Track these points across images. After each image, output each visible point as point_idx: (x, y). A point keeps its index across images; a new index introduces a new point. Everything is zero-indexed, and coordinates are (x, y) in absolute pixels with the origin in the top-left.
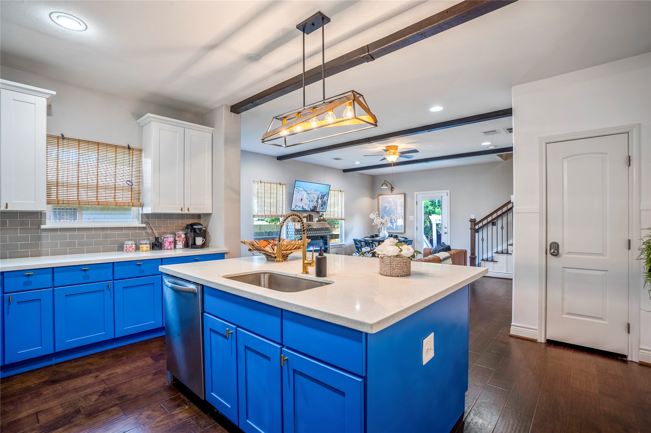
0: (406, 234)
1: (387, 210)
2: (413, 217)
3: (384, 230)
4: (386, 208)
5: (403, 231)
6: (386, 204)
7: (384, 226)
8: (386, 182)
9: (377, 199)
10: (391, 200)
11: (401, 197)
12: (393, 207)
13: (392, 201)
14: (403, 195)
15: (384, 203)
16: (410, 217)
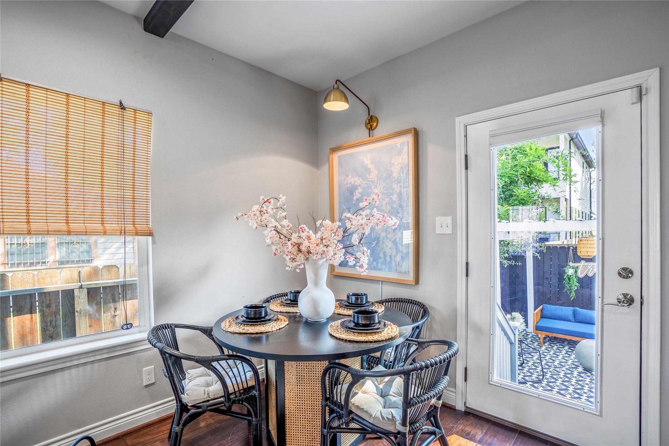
0: (421, 287)
1: (355, 198)
2: (449, 220)
3: (316, 283)
4: (351, 191)
5: (411, 277)
6: (353, 180)
7: (315, 262)
8: (342, 88)
9: (326, 168)
10: (367, 161)
11: (402, 144)
12: (376, 187)
13: (371, 166)
14: (409, 139)
15: (347, 176)
16: (439, 220)
